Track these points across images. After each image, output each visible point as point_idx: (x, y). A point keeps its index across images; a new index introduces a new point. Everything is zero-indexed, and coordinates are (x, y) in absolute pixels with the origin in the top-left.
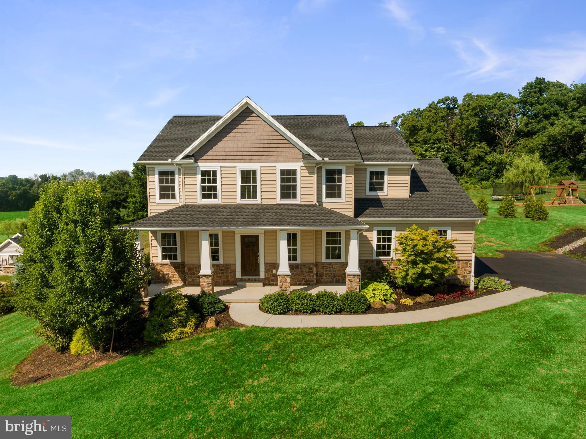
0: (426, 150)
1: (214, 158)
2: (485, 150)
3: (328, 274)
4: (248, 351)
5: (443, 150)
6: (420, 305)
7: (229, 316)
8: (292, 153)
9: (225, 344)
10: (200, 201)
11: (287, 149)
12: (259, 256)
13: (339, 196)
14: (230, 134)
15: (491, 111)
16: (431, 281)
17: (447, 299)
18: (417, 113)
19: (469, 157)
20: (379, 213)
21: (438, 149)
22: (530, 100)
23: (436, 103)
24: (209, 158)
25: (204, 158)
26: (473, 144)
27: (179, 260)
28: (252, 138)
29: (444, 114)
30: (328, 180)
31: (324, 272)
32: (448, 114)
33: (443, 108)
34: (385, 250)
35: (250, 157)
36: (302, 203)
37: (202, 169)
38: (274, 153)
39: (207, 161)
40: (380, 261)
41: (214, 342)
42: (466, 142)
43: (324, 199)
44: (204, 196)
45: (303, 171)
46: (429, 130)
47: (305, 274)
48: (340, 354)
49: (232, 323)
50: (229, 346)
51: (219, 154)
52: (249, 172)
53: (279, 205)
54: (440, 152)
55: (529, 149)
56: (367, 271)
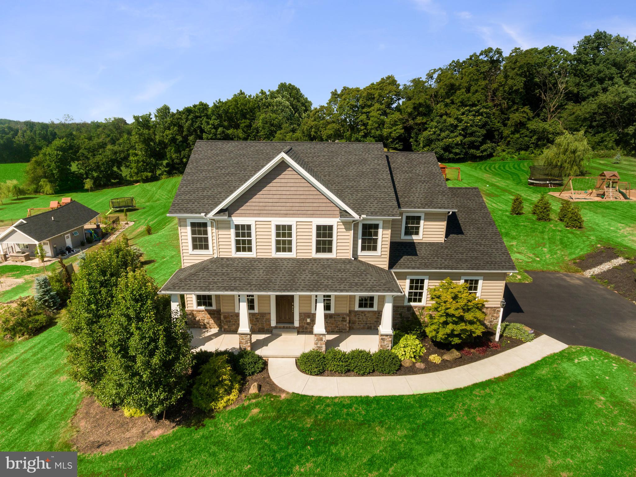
0: (463, 114)
1: (248, 212)
2: (527, 114)
3: (360, 321)
4: (293, 427)
5: (481, 114)
6: (447, 363)
7: (269, 377)
8: (329, 209)
9: (269, 417)
10: (234, 254)
11: (324, 205)
12: (293, 305)
13: (375, 249)
14: (265, 189)
15: (540, 69)
16: (460, 339)
17: (474, 353)
18: (457, 65)
19: (509, 123)
20: (413, 263)
21: (476, 112)
22: (584, 58)
23: (478, 54)
24: (243, 212)
25: (238, 212)
26: (515, 107)
27: (214, 307)
28: (288, 193)
29: (487, 68)
30: (364, 234)
31: (357, 320)
32: (490, 69)
33: (486, 62)
34: (416, 296)
35: (285, 212)
36: (338, 257)
37: (236, 223)
38: (310, 209)
39: (241, 215)
40: (410, 308)
41: (260, 412)
42: (507, 104)
43: (360, 253)
44: (238, 250)
45: (339, 227)
46: (468, 90)
47: (339, 323)
48: (375, 434)
49: (273, 386)
50: (274, 420)
51: (253, 208)
52: (284, 227)
53: (315, 260)
54: (478, 116)
55: (576, 117)
56: (398, 316)
